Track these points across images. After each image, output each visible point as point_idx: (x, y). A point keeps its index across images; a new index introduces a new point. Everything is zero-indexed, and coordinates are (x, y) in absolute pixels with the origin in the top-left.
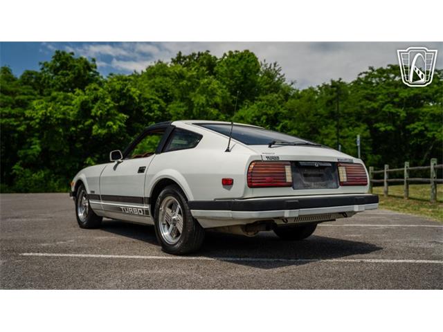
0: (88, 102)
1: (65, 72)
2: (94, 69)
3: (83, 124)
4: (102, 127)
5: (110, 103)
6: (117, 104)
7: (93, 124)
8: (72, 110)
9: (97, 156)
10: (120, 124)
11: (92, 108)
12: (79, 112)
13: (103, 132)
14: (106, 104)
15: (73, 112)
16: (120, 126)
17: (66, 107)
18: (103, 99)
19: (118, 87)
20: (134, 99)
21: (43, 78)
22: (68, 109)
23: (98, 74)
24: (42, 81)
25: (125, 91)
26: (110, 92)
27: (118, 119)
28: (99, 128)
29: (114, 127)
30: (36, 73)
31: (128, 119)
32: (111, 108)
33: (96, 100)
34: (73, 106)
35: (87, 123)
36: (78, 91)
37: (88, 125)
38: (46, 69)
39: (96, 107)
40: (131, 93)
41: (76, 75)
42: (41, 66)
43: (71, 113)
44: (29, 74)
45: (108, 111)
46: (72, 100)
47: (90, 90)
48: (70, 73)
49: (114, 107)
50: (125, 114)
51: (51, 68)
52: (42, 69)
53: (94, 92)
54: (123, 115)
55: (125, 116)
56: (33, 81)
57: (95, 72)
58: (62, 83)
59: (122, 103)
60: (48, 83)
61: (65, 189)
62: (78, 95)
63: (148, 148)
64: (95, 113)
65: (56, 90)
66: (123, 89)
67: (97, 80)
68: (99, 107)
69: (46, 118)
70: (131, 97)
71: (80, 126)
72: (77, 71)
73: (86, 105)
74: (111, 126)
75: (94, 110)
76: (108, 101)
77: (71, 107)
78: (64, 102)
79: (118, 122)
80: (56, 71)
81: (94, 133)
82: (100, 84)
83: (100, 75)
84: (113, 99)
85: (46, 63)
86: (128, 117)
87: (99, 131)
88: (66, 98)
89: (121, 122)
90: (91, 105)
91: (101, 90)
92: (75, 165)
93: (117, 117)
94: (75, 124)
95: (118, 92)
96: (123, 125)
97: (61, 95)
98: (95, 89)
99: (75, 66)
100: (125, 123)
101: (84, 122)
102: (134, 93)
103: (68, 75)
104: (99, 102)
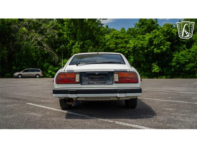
0: (152, 38)
1: (143, 26)
2: (156, 23)
3: (150, 48)
4: (158, 49)
5: (162, 38)
6: (166, 38)
7: (154, 48)
8: (145, 43)
9: (157, 62)
10: (167, 47)
11: (154, 41)
12: (148, 43)
13: (159, 51)
14: (160, 38)
15: (146, 43)
16: (167, 48)
17: (143, 42)
18: (159, 36)
19: (166, 30)
20: (174, 34)
21: (135, 30)
22: (144, 42)
23: (158, 25)
24: (135, 31)
25: (169, 31)
26: (162, 33)
27: (166, 45)
28: (157, 50)
29: (164, 48)
30: (132, 28)
31: (171, 45)
32: (162, 40)
33: (155, 37)
34: (146, 41)
35: (152, 48)
36: (147, 34)
37: (152, 49)
38: (136, 26)
39: (155, 40)
40: (172, 32)
41: (148, 27)
42: (135, 25)
43: (145, 44)
44: (130, 29)
45: (161, 41)
46: (145, 38)
47: (153, 33)
48: (145, 26)
49: (164, 39)
50: (169, 42)
51: (138, 25)
52: (135, 26)
53: (155, 33)
54: (168, 43)
55: (169, 43)
56: (132, 32)
57: (157, 24)
58: (142, 31)
59: (168, 37)
60: (137, 32)
61: (144, 77)
62: (148, 35)
63: (181, 57)
64: (155, 43)
65: (140, 35)
66: (168, 30)
67: (157, 28)
68: (157, 40)
69: (135, 47)
70: (172, 34)
71: (149, 49)
72: (148, 25)
73: (151, 40)
74: (162, 48)
75: (154, 42)
76: (161, 37)
77: (145, 41)
78: (142, 39)
79: (166, 46)
80: (140, 26)
81: (155, 52)
82: (158, 29)
83: (159, 25)
84: (164, 36)
85: (137, 23)
86: (171, 43)
87: (157, 51)
88: (144, 38)
89: (167, 46)
90: (153, 40)
91: (158, 32)
92: (148, 67)
93: (166, 44)
94: (147, 48)
95: (166, 32)
96: (168, 47)
97: (141, 36)
98: (155, 32)
99: (147, 23)
100: (170, 46)
101: (151, 47)
102: (174, 31)
103: (144, 27)
104: (157, 38)
